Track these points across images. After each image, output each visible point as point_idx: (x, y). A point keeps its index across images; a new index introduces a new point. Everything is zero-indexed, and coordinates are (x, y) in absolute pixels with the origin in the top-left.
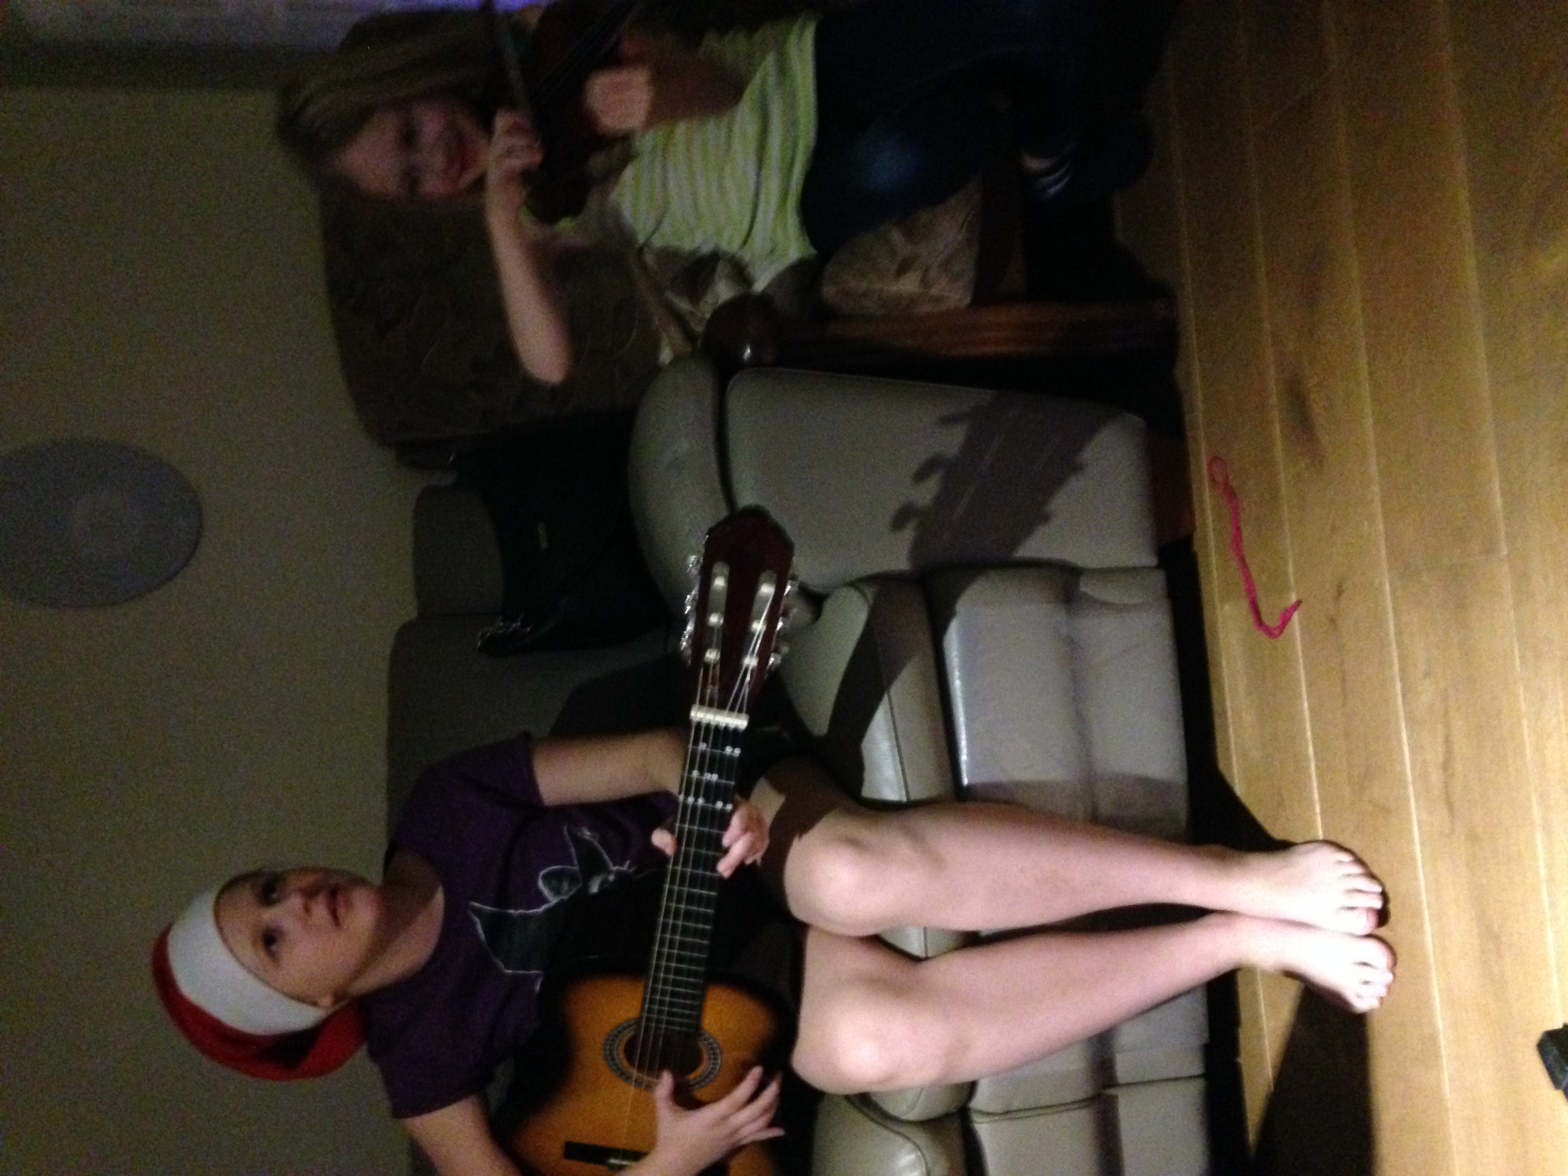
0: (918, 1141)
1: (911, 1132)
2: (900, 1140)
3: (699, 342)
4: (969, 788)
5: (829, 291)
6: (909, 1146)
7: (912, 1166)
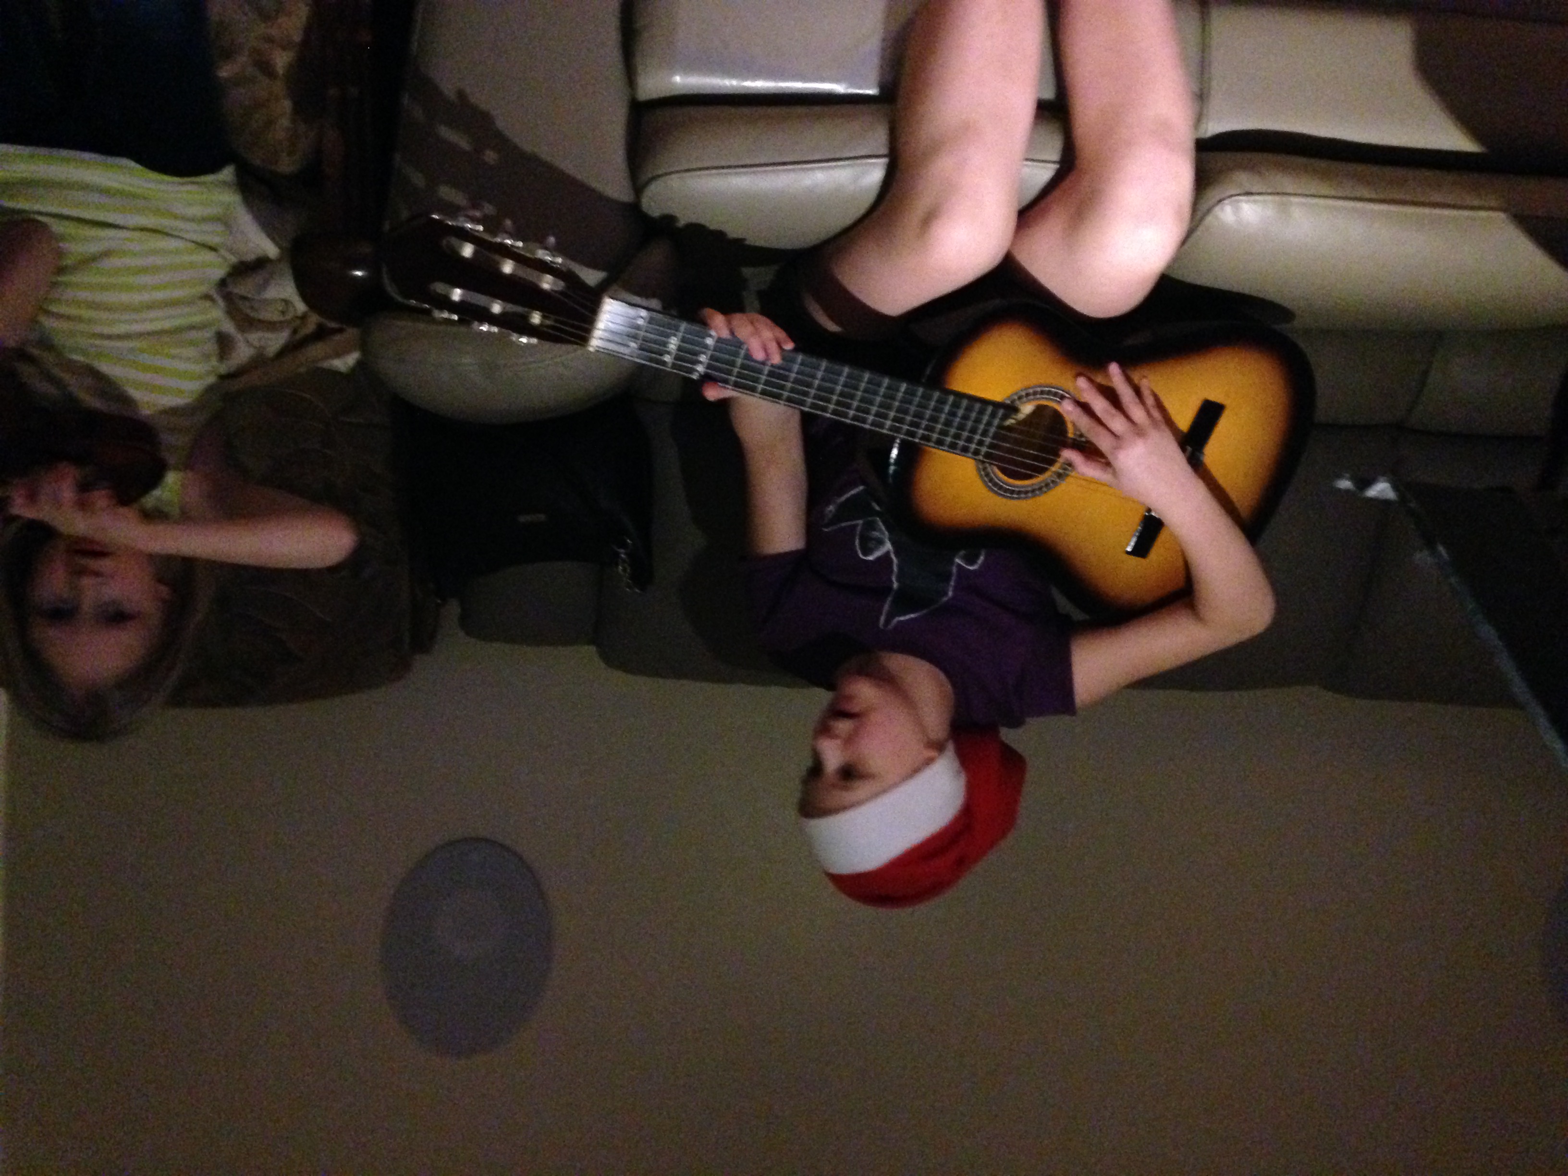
0: (1214, 200)
1: (1204, 207)
2: (1209, 219)
3: (333, 325)
4: (882, 87)
5: (287, 165)
6: (1217, 209)
7: (1237, 210)
